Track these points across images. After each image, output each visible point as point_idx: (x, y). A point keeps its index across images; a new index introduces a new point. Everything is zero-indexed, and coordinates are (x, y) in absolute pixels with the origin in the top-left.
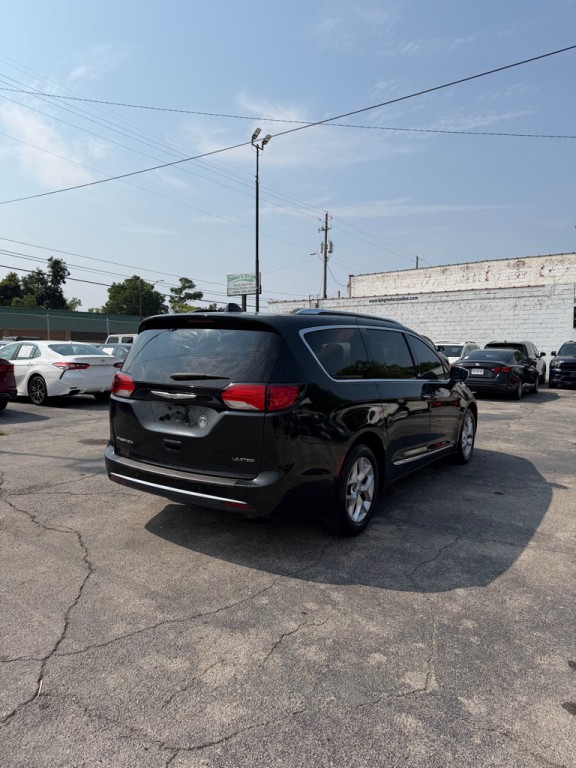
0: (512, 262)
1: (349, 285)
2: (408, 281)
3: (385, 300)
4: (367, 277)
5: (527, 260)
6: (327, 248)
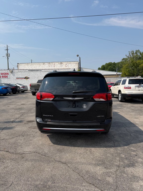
0: (60, 63)
1: (18, 66)
2: (34, 66)
3: (33, 71)
4: (23, 64)
5: (63, 63)
6: (8, 55)
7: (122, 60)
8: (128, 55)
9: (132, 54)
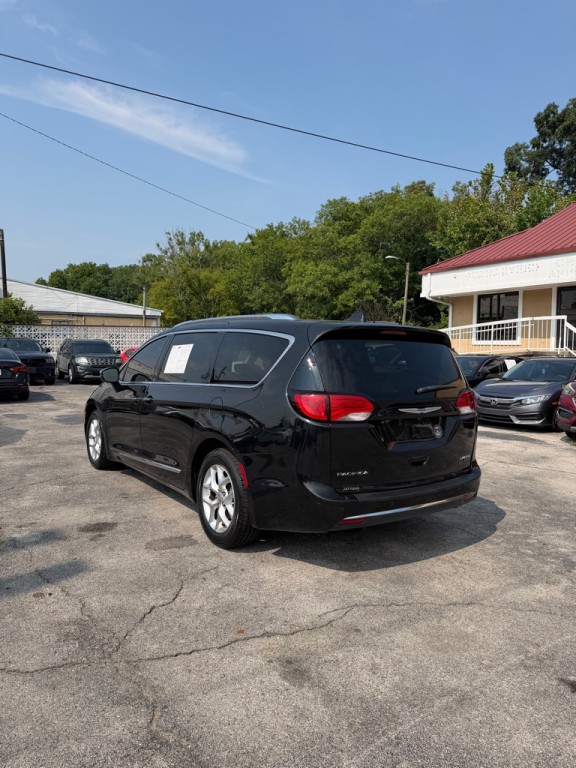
7: (145, 261)
8: (165, 245)
9: (179, 243)
